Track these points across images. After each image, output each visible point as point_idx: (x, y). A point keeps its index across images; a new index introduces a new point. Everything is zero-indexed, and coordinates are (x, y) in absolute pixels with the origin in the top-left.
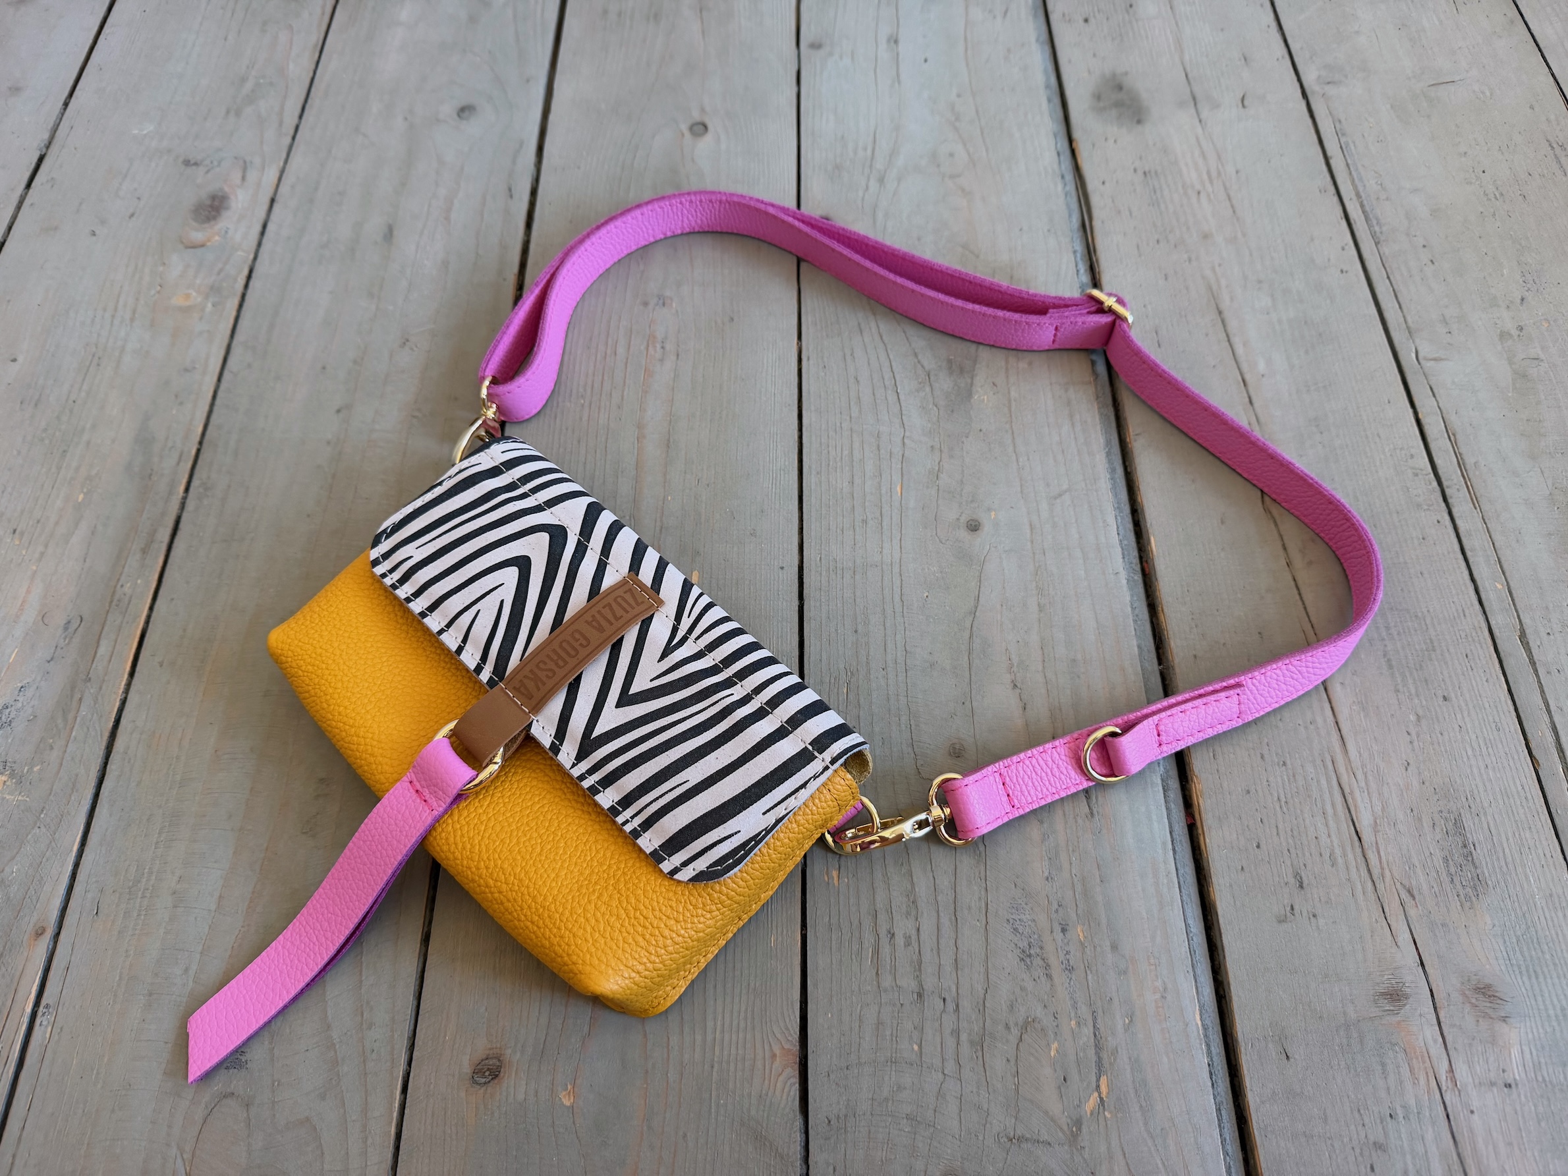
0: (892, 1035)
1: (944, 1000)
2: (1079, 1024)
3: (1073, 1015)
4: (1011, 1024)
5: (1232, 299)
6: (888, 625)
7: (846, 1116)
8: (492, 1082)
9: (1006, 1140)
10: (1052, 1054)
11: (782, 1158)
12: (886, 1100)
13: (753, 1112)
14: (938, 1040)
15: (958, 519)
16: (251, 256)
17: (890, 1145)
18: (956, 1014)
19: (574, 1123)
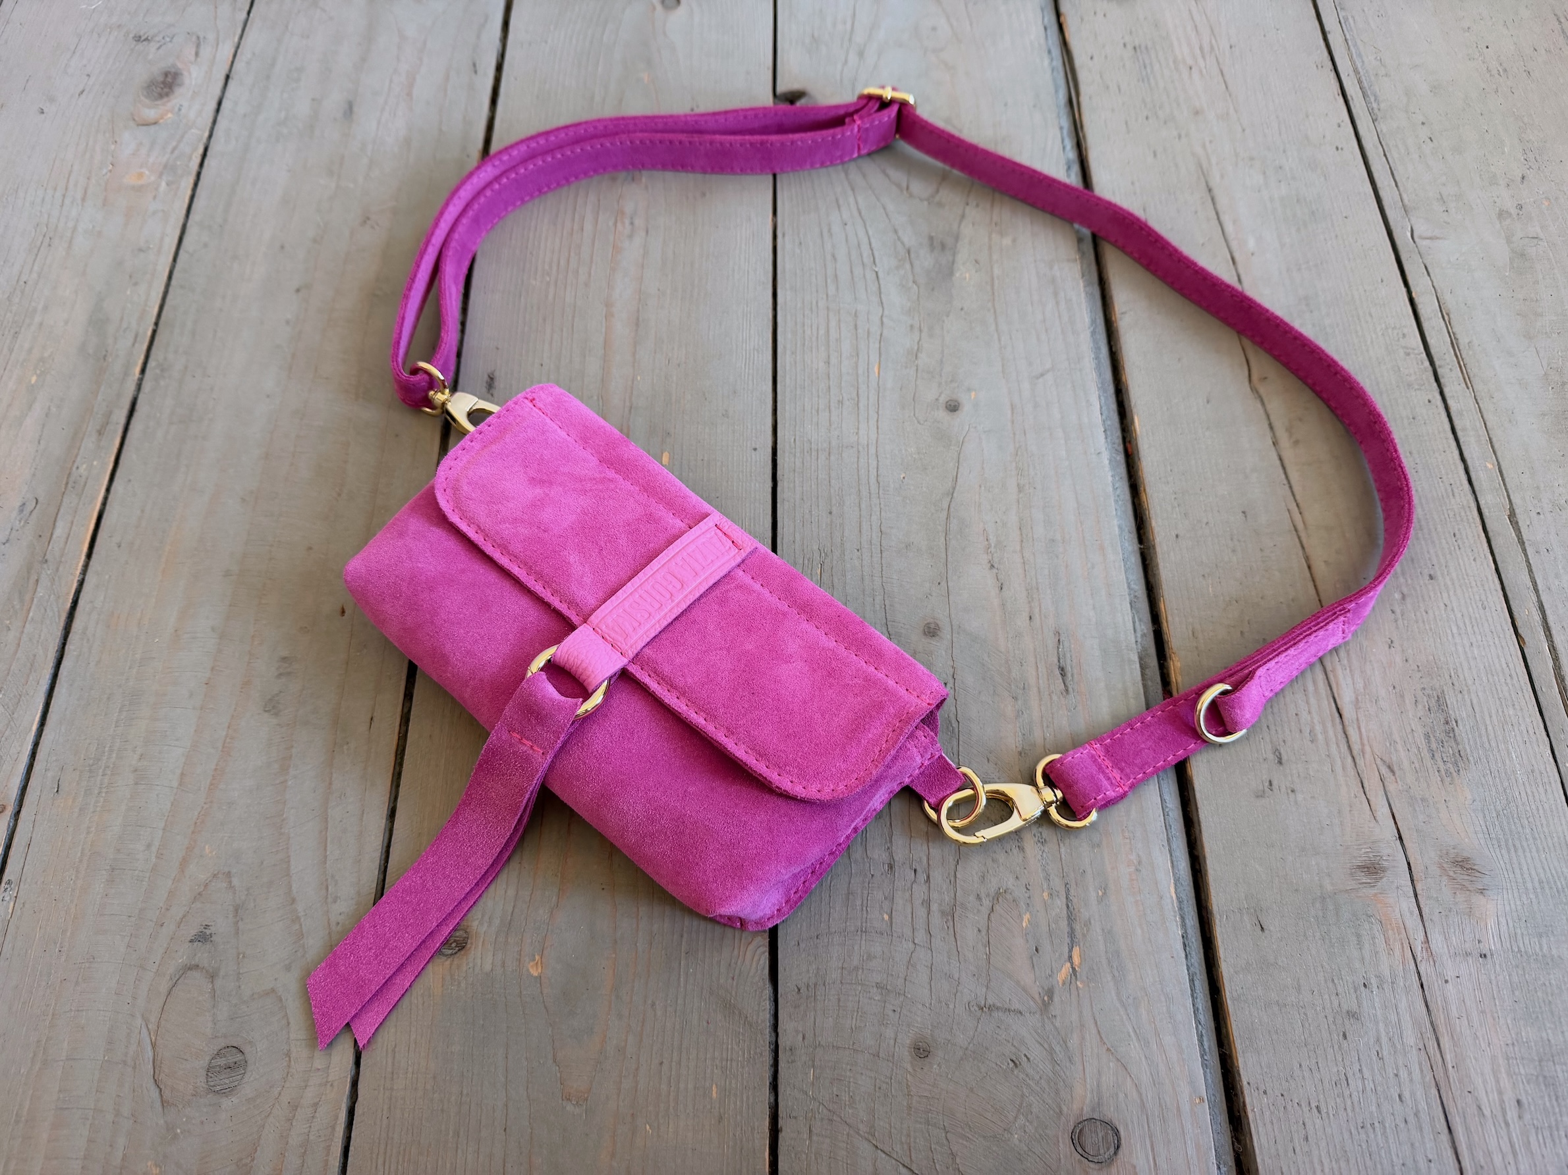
0: (862, 905)
1: (915, 871)
2: (1051, 895)
3: (1045, 886)
4: (983, 895)
5: (1222, 176)
6: (863, 506)
7: (815, 985)
8: (459, 953)
9: (977, 1009)
10: (1024, 925)
11: (751, 1026)
12: (856, 968)
13: (722, 981)
14: (909, 910)
15: (937, 399)
16: (206, 134)
17: (860, 1013)
18: (927, 885)
19: (541, 993)
